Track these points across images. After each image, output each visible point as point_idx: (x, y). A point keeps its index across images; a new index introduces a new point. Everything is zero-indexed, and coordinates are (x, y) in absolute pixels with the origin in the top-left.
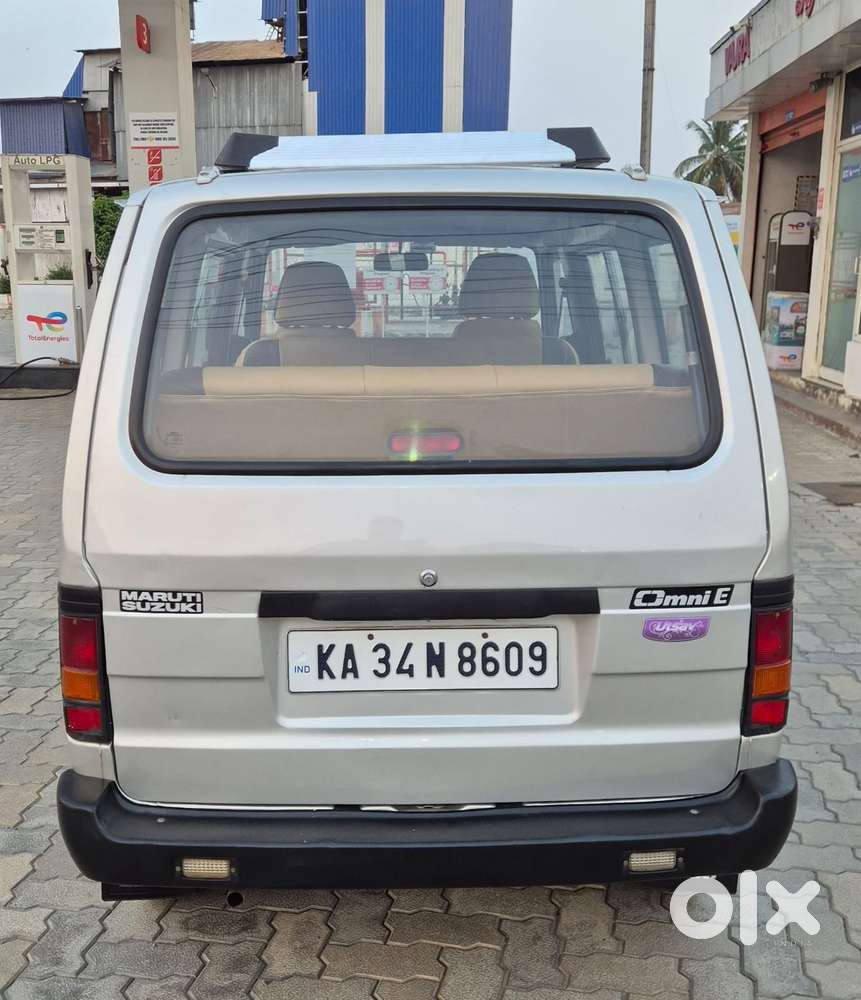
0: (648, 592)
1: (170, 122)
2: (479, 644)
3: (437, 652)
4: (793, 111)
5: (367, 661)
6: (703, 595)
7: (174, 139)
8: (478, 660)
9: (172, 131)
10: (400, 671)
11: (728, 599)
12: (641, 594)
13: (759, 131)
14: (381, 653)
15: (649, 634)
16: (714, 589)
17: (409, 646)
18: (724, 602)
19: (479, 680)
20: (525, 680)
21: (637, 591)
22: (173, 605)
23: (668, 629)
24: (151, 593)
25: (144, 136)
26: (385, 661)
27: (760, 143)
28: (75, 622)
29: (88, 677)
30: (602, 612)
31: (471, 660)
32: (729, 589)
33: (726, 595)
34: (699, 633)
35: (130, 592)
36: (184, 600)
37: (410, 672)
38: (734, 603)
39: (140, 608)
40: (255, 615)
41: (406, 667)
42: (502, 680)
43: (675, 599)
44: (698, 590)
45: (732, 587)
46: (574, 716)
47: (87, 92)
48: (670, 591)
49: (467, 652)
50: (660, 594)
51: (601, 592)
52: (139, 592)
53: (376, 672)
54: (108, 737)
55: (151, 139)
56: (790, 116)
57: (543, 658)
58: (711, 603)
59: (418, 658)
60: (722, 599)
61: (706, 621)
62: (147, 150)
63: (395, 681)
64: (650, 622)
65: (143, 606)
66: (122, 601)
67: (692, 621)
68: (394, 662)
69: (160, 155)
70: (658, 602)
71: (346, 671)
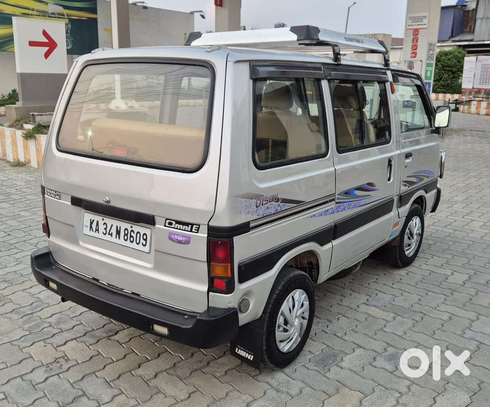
0: (170, 221)
1: (425, 17)
2: (130, 229)
3: (119, 230)
5: (102, 228)
6: (188, 226)
7: (425, 24)
8: (129, 236)
9: (425, 21)
11: (198, 230)
12: (168, 221)
14: (105, 226)
15: (170, 239)
16: (192, 225)
17: (112, 225)
18: (196, 231)
19: (128, 243)
20: (140, 247)
21: (167, 219)
22: (55, 196)
23: (176, 238)
25: (413, 24)
26: (106, 229)
30: (156, 226)
31: (127, 235)
32: (198, 226)
33: (197, 229)
34: (187, 242)
36: (57, 195)
37: (111, 235)
38: (200, 233)
40: (70, 204)
41: (110, 233)
42: (134, 245)
43: (179, 226)
44: (187, 224)
45: (199, 226)
46: (152, 265)
47: (467, 2)
48: (178, 222)
49: (126, 231)
50: (174, 223)
51: (156, 217)
53: (103, 232)
55: (415, 25)
57: (146, 240)
58: (191, 231)
59: (114, 231)
60: (195, 230)
61: (189, 238)
62: (413, 30)
63: (107, 237)
64: (170, 233)
65: (50, 195)
66: (47, 192)
67: (185, 237)
68: (108, 230)
69: (418, 32)
70: (173, 226)
71: (96, 230)
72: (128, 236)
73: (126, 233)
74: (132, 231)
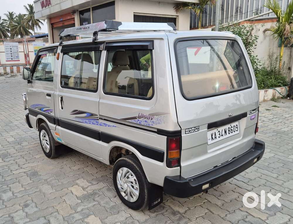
3: (226, 130)
4: (62, 18)
5: (217, 135)
10: (222, 136)
12: (250, 112)
13: (50, 22)
17: (222, 130)
19: (231, 134)
20: (236, 132)
22: (195, 130)
23: (252, 118)
24: (191, 128)
26: (219, 134)
27: (51, 26)
28: (174, 139)
29: (176, 152)
32: (257, 109)
35: (187, 129)
36: (196, 129)
39: (189, 133)
40: (207, 129)
42: (233, 133)
43: (253, 112)
46: (241, 137)
51: (247, 112)
52: (189, 129)
53: (219, 137)
54: (179, 165)
56: (62, 19)
57: (237, 128)
59: (223, 132)
60: (256, 111)
63: (221, 138)
65: (190, 132)
66: (186, 132)
68: (221, 134)
71: (215, 138)
72: (230, 131)
73: (229, 130)
74: (232, 127)
